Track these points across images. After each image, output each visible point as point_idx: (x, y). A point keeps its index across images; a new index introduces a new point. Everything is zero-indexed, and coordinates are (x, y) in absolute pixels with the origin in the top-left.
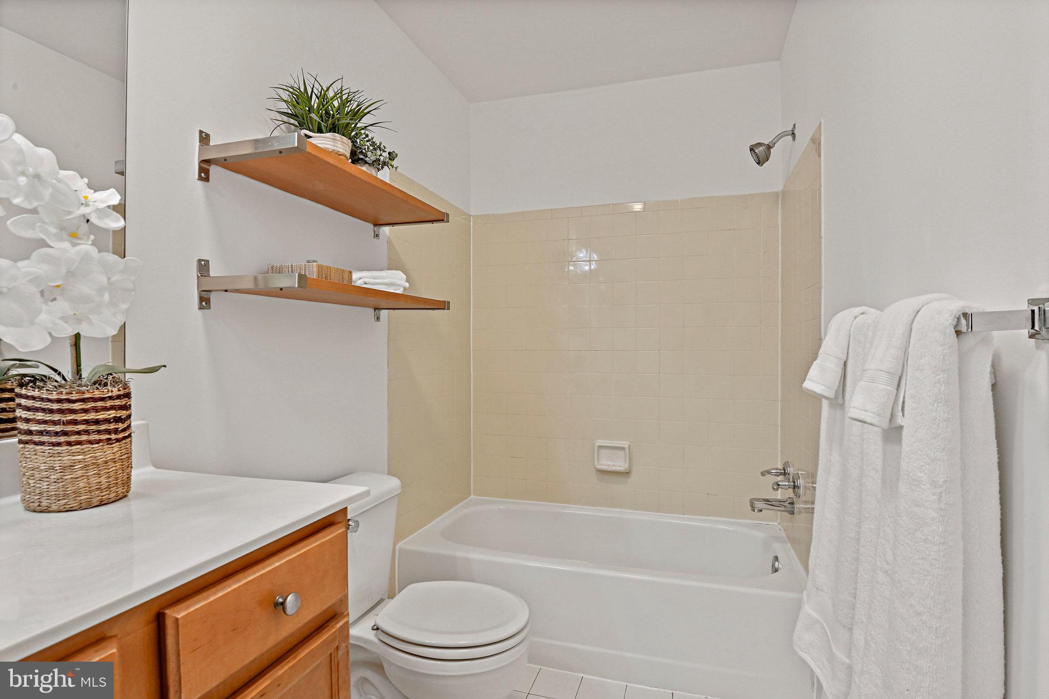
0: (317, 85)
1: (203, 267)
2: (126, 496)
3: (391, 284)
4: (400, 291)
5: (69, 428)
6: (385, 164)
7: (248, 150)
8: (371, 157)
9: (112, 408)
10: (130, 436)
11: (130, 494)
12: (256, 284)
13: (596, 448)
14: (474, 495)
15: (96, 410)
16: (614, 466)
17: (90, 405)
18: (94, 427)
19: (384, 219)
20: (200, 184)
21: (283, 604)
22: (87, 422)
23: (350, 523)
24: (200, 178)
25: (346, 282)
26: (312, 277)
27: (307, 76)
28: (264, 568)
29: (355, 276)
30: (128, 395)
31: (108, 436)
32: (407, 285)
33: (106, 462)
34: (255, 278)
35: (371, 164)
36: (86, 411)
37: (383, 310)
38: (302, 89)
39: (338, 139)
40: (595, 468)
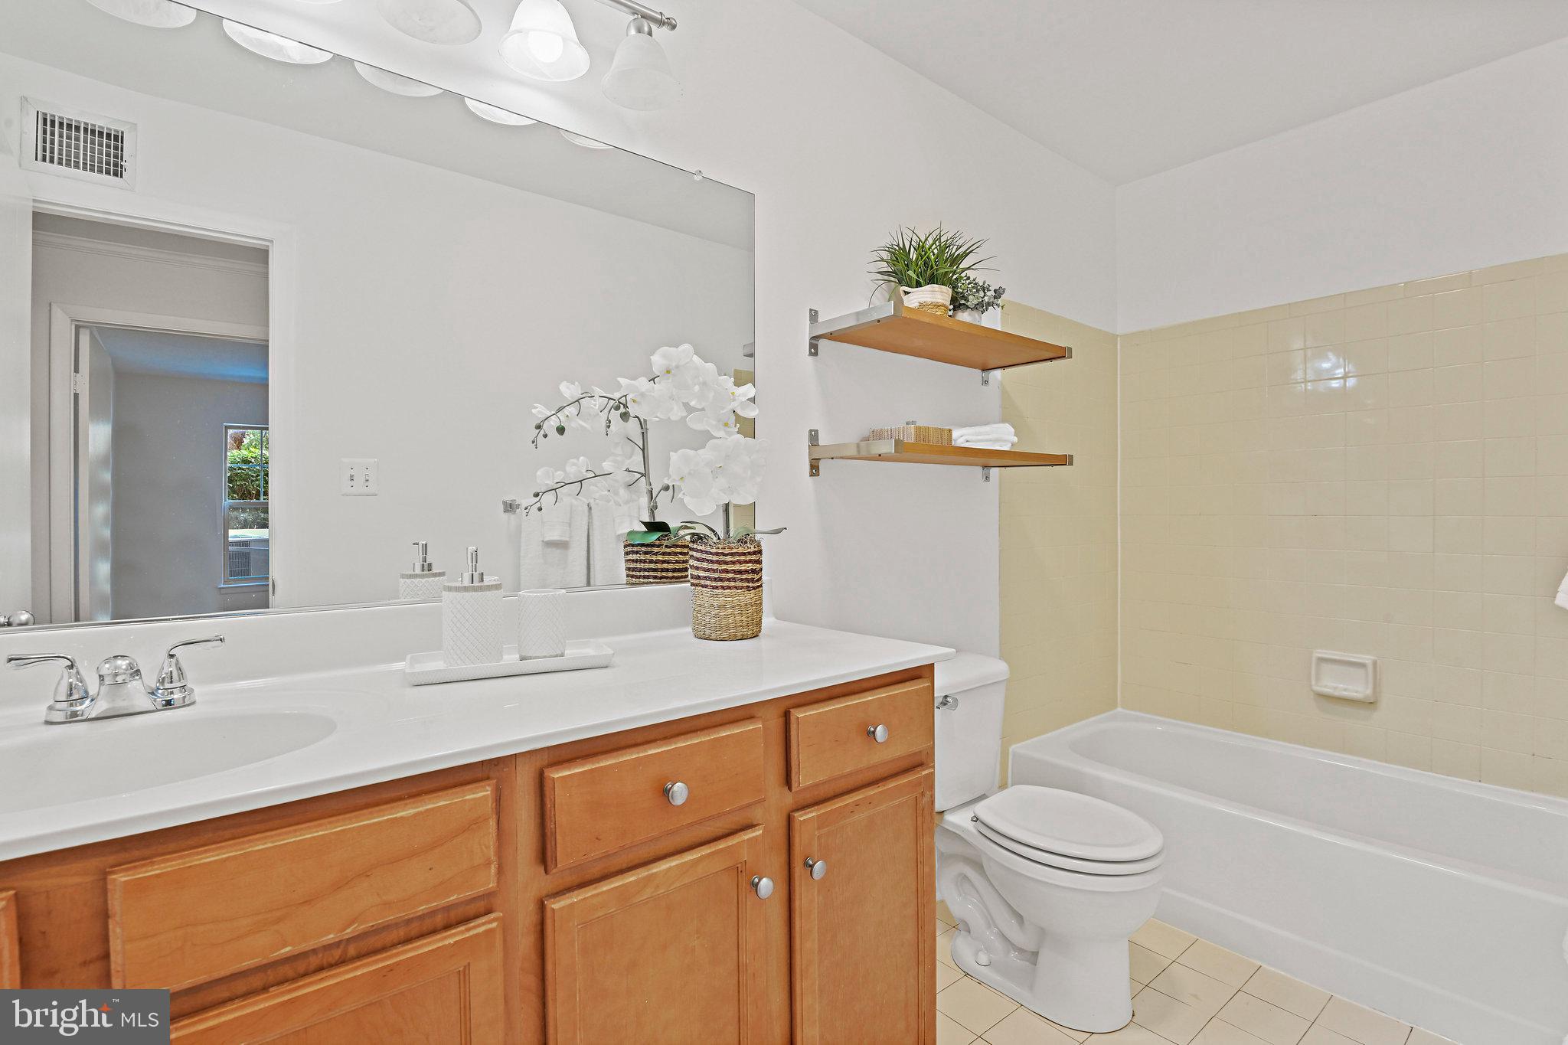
0: (914, 238)
1: (814, 436)
2: (757, 636)
3: (997, 440)
4: (1006, 448)
5: (724, 576)
6: (989, 304)
7: (852, 323)
8: (973, 301)
9: (750, 561)
10: (761, 586)
11: (760, 634)
12: (859, 451)
13: (1314, 659)
14: (1123, 708)
15: (740, 562)
16: (1345, 690)
17: (737, 558)
18: (738, 576)
19: (992, 363)
20: (811, 359)
21: (874, 732)
22: (734, 572)
23: (948, 699)
24: (811, 354)
25: (945, 443)
26: (910, 441)
27: (905, 231)
28: (859, 699)
29: (955, 434)
30: (760, 552)
31: (748, 584)
32: (1015, 439)
33: (746, 605)
34: (858, 446)
35: (975, 308)
36: (734, 563)
37: (993, 468)
38: (901, 246)
39: (937, 289)
40: (1312, 690)
